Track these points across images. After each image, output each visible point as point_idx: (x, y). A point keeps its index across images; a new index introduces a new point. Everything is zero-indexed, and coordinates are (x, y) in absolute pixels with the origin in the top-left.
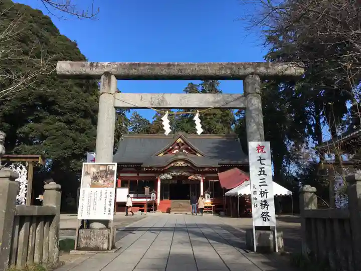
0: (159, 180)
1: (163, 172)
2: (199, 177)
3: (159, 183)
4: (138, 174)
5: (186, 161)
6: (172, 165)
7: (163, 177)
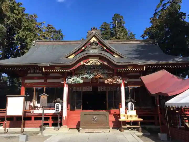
0: (66, 85)
1: (71, 74)
2: (119, 80)
3: (66, 89)
4: (46, 80)
5: (101, 58)
6: (82, 63)
7: (70, 81)
